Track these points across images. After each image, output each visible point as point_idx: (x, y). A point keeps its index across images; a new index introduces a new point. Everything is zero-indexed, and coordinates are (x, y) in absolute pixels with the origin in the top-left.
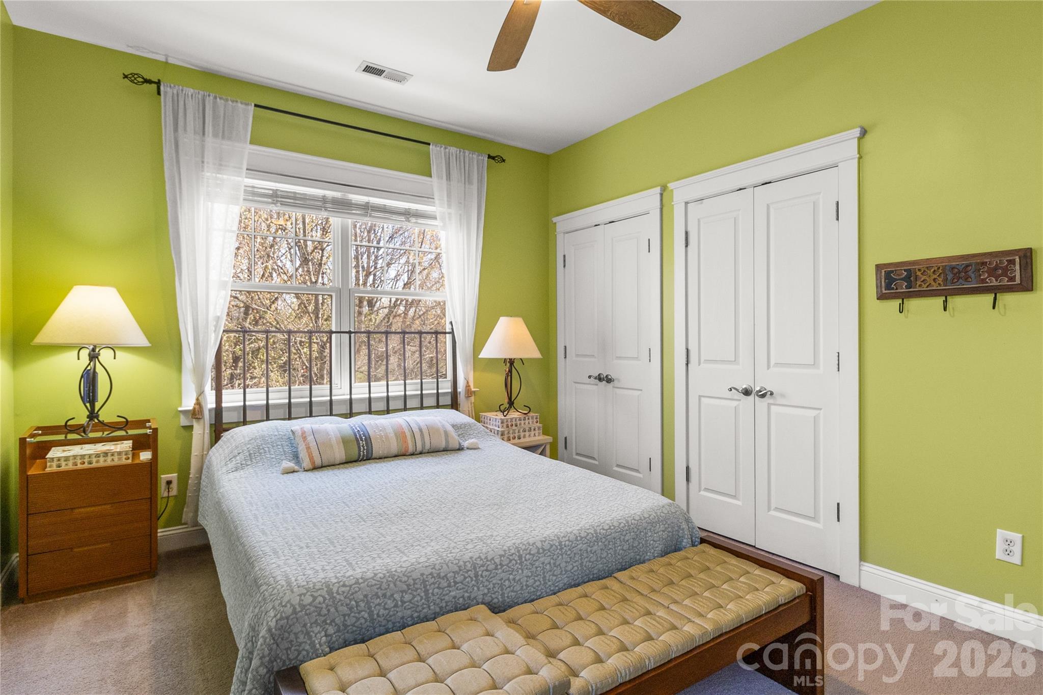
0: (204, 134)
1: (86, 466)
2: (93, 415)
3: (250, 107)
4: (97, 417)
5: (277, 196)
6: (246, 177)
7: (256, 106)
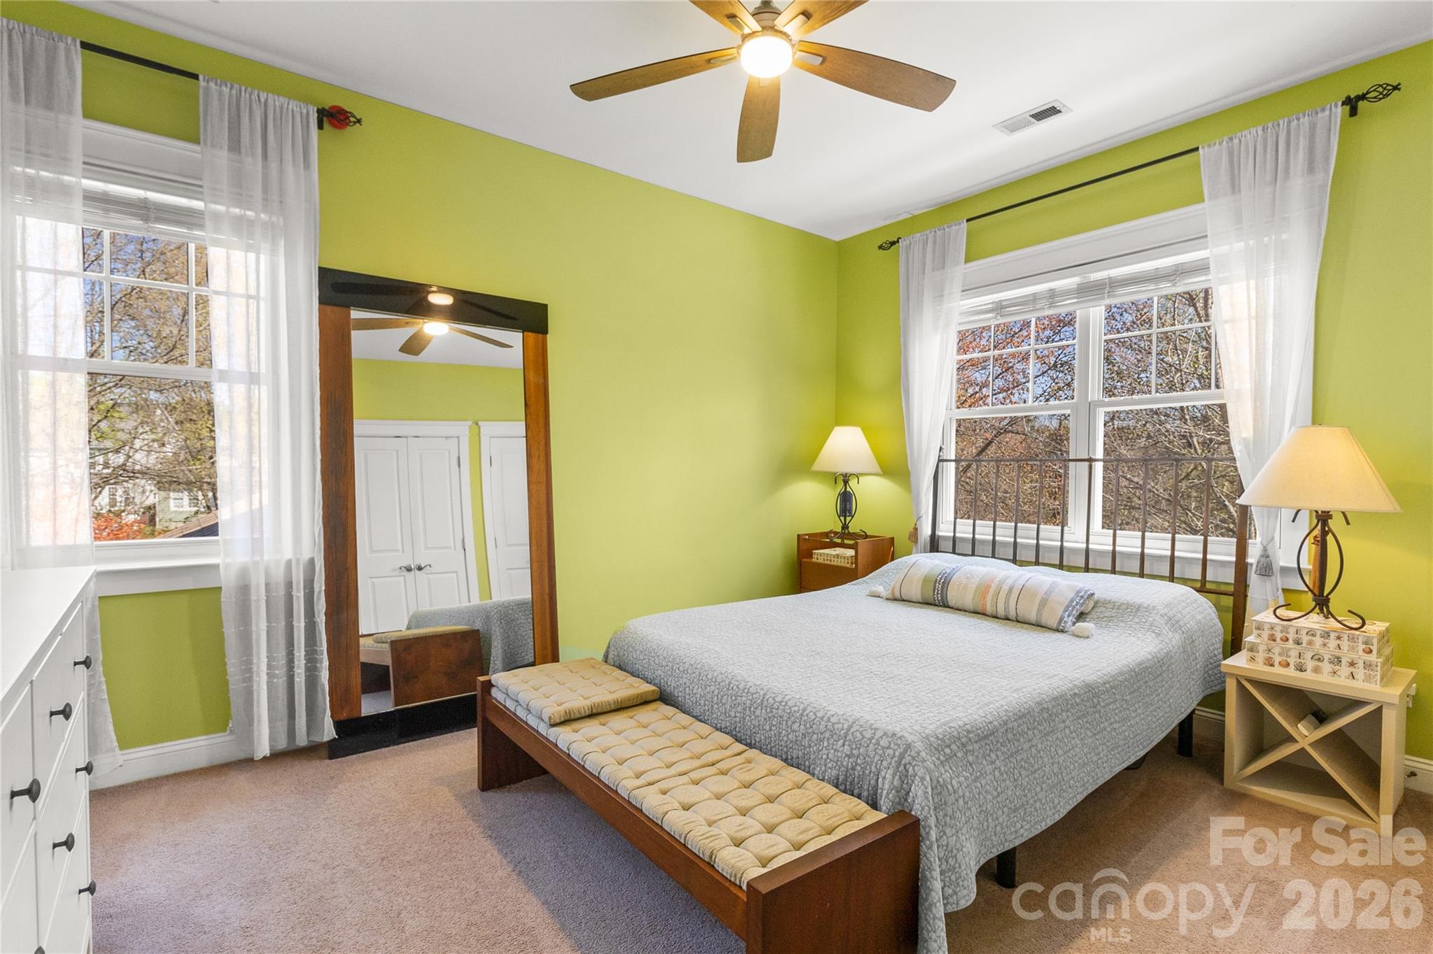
0: (924, 273)
1: (828, 562)
2: (845, 527)
3: (962, 225)
4: (848, 528)
5: (1003, 307)
6: (961, 300)
7: (968, 221)
